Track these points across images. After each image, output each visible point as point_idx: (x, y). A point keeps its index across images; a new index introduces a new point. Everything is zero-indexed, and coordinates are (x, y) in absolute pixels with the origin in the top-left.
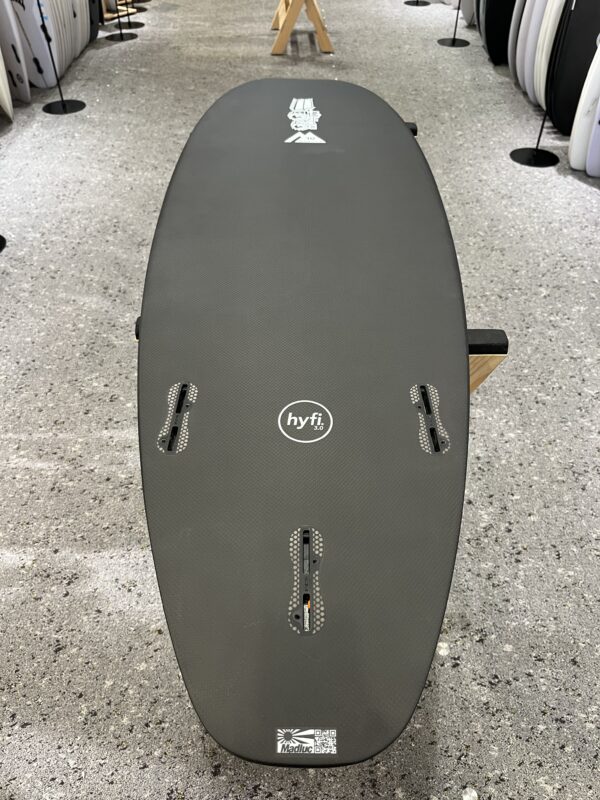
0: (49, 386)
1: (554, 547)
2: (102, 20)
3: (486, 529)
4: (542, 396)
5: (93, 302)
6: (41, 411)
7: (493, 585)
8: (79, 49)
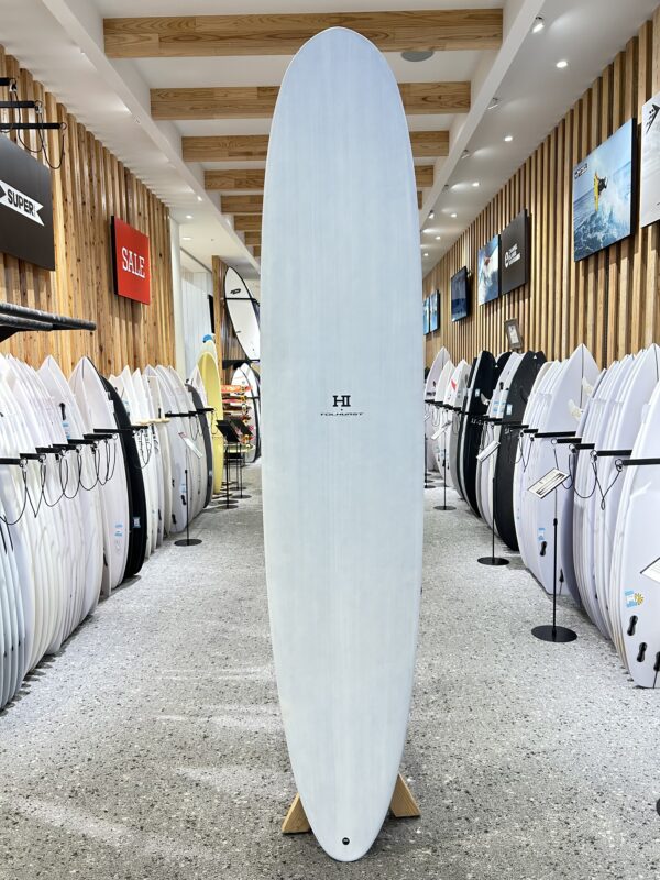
0: (191, 653)
1: (469, 707)
3: (433, 701)
4: (475, 656)
6: (187, 662)
7: (433, 719)
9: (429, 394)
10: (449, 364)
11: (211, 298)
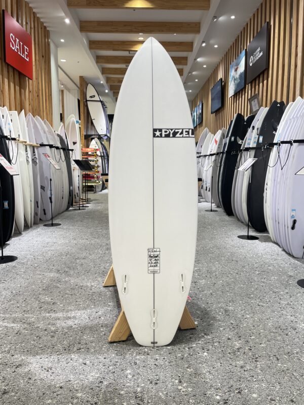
0: (24, 299)
1: (275, 356)
2: (72, 205)
3: (238, 349)
4: (261, 304)
5: (52, 275)
6: (18, 307)
7: (244, 370)
8: (62, 211)
9: (198, 153)
10: (209, 134)
11: (79, 101)
